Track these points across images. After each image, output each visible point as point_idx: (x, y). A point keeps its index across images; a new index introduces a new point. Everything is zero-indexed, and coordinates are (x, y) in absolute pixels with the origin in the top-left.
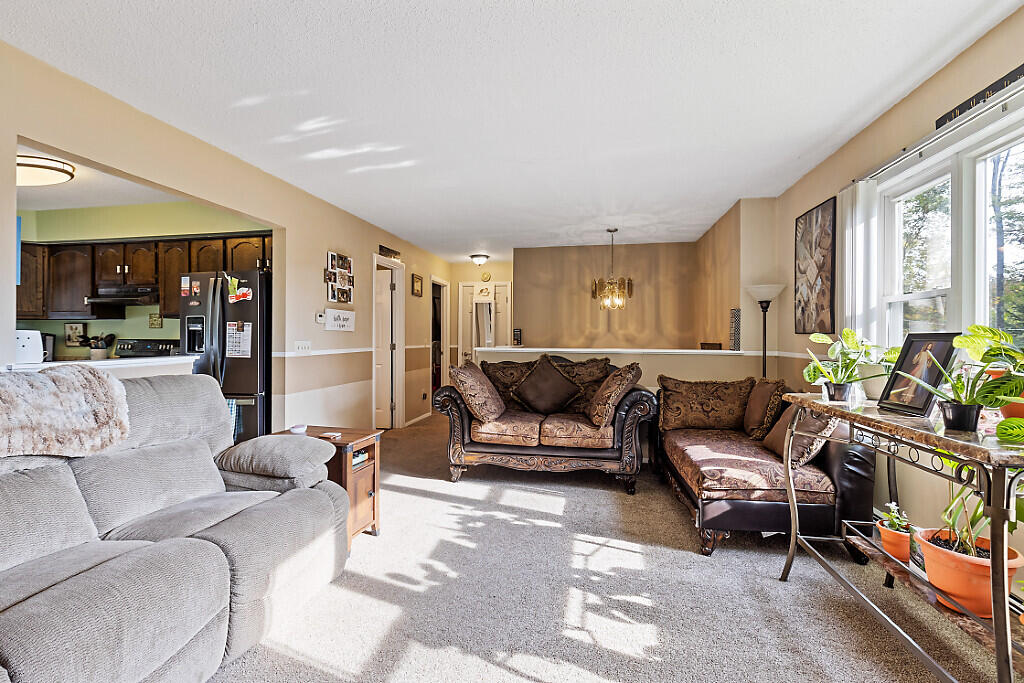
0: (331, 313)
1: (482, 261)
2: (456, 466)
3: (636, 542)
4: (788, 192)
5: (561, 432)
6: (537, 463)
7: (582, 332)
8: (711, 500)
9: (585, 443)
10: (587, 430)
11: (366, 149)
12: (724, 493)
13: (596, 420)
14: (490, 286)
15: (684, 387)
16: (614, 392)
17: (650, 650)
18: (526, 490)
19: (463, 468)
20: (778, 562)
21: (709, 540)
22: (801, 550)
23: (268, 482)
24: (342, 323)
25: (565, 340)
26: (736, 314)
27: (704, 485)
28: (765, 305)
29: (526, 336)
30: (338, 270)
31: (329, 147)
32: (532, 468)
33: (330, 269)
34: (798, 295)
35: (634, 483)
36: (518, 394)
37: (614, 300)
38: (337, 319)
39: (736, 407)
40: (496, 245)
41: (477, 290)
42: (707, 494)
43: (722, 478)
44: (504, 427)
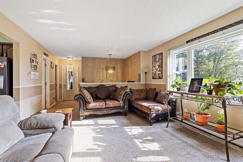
0: (32, 73)
1: (71, 59)
2: (82, 116)
3: (137, 126)
4: (150, 50)
5: (111, 103)
6: (105, 112)
7: (100, 79)
8: (152, 114)
9: (117, 105)
10: (117, 102)
11: (62, 23)
12: (155, 112)
13: (119, 100)
14: (72, 66)
15: (135, 91)
16: (123, 93)
17: (159, 147)
18: (102, 119)
19: (84, 116)
20: (166, 124)
21: (152, 122)
22: (171, 121)
23: (45, 130)
24: (35, 76)
25: (96, 81)
26: (140, 75)
27: (151, 111)
28: (146, 73)
29: (85, 80)
30: (34, 59)
31: (48, 19)
32: (103, 114)
33: (32, 58)
34: (153, 71)
35: (127, 113)
36: (96, 95)
37: (111, 71)
38: (34, 75)
39: (145, 94)
40: (75, 56)
41: (68, 68)
42: (152, 113)
43: (154, 109)
44: (96, 104)
